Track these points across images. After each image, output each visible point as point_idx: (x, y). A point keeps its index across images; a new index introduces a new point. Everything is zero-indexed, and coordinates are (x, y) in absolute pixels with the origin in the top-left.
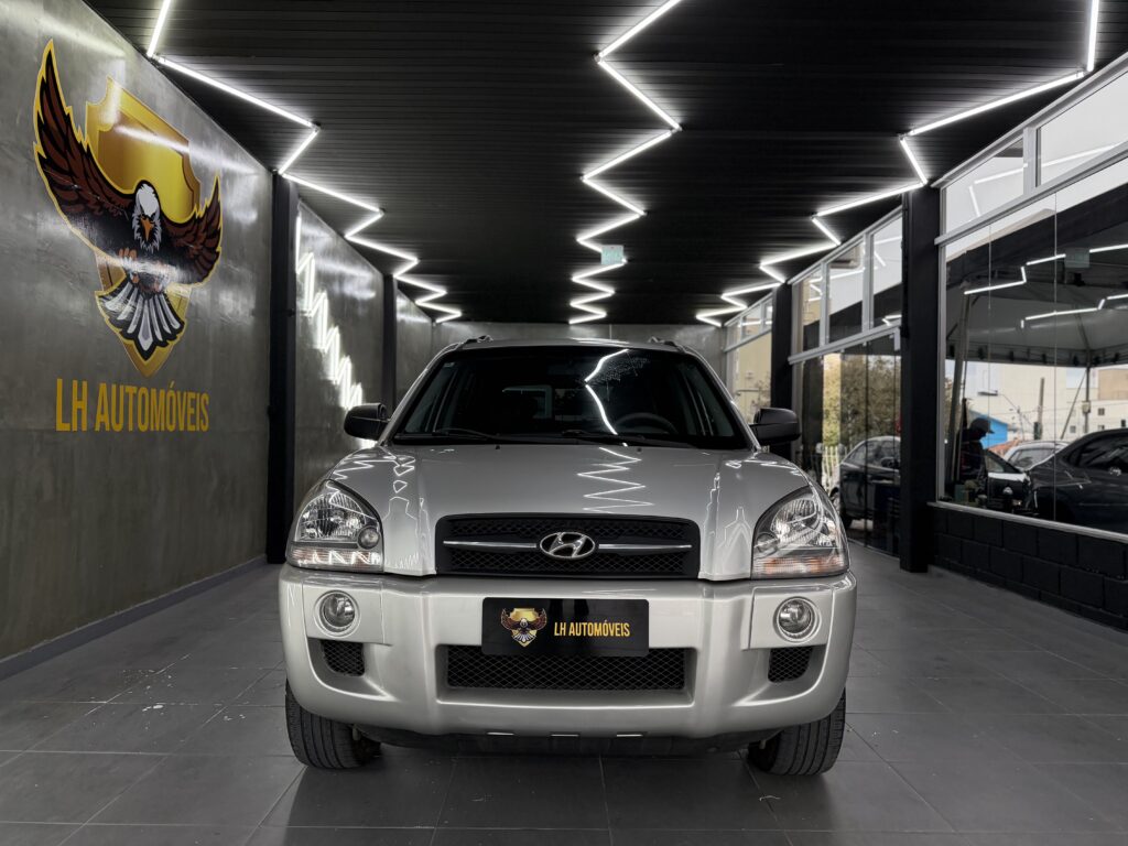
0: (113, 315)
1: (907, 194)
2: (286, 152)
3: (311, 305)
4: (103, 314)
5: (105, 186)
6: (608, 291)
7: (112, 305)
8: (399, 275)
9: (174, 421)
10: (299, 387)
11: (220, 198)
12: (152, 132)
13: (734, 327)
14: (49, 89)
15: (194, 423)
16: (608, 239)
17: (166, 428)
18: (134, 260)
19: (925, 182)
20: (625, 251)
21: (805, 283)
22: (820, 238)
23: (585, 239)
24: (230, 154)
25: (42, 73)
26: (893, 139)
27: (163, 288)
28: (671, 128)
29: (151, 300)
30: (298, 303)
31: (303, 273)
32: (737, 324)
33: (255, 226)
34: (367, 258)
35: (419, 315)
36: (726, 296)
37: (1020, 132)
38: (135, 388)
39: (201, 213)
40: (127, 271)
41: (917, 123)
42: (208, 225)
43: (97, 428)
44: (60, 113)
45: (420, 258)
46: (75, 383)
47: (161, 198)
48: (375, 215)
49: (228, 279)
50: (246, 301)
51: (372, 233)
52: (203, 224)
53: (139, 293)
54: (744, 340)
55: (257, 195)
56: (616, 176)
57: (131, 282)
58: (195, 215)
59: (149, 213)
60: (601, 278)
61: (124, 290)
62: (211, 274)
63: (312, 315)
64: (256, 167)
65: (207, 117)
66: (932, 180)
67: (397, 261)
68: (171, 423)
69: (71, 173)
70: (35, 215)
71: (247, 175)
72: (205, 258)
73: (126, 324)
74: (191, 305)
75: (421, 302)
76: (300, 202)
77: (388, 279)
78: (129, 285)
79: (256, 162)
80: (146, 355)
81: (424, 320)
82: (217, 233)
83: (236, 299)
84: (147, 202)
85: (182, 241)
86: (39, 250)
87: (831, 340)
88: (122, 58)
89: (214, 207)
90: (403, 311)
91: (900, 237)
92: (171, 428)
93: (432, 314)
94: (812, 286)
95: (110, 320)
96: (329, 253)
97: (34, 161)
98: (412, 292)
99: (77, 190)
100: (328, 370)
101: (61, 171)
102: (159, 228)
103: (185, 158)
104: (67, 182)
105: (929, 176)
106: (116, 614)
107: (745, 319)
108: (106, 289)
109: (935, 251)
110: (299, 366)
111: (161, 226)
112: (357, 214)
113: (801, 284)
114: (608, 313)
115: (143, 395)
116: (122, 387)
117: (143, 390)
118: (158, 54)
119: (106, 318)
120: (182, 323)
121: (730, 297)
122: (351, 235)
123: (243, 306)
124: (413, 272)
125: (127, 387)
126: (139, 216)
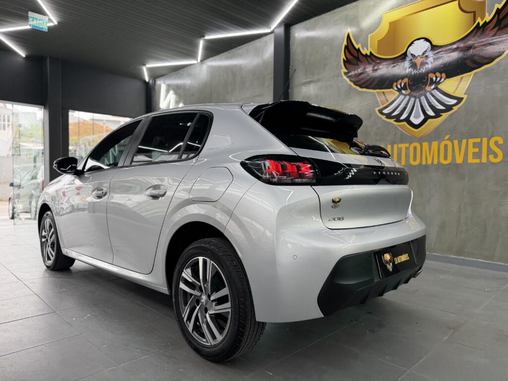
4: (381, 116)
9: (449, 158)
15: (478, 158)
17: (439, 162)
25: (345, 43)
29: (423, 98)
38: (408, 144)
39: (487, 19)
53: (410, 97)
57: (403, 94)
58: (479, 23)
59: (420, 53)
68: (445, 159)
73: (399, 115)
78: (402, 97)
80: (417, 126)
84: (418, 49)
89: (507, 6)
92: (445, 162)
95: (386, 117)
108: (383, 104)
115: (415, 148)
116: (395, 146)
117: (416, 144)
119: (384, 117)
120: (460, 100)
125: (400, 145)
126: (411, 60)
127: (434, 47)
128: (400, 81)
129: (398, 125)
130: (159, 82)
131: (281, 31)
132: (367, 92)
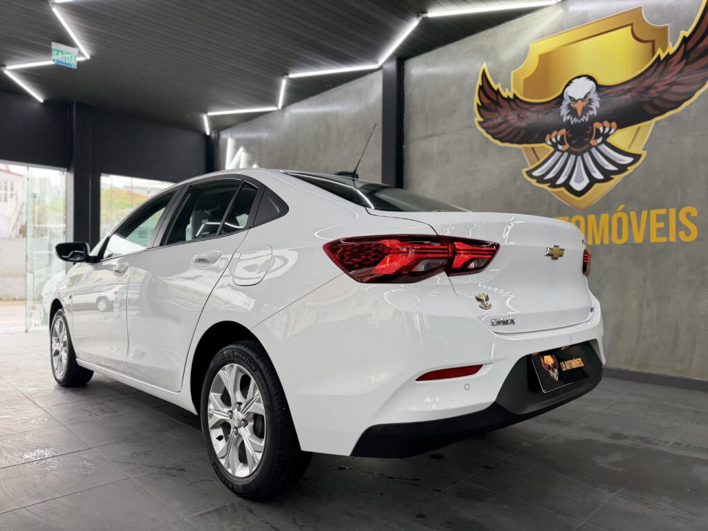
4: (530, 180)
9: (625, 237)
14: (483, 87)
15: (664, 235)
38: (568, 218)
39: (670, 50)
52: (677, 56)
53: (570, 155)
57: (560, 151)
58: (659, 56)
59: (581, 96)
61: (552, 158)
62: (700, 92)
68: (619, 238)
72: (683, 84)
73: (555, 179)
78: (558, 154)
80: (579, 194)
84: (578, 90)
89: (701, 30)
92: (619, 242)
95: (538, 182)
102: (595, 99)
111: (599, 96)
119: (534, 182)
120: (636, 157)
126: (569, 105)
127: (599, 88)
128: (555, 132)
129: (555, 193)
130: (224, 135)
131: (392, 66)
132: (510, 148)
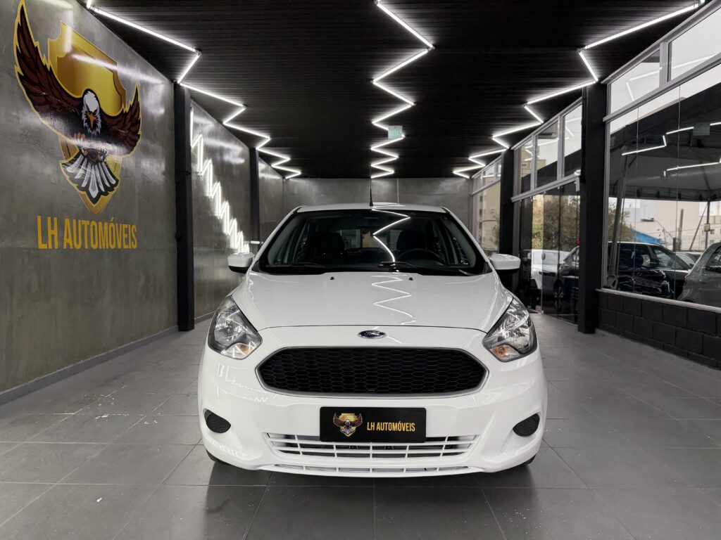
0: (72, 176)
1: (585, 88)
2: (182, 69)
3: (201, 168)
4: (65, 174)
5: (62, 92)
6: (395, 156)
7: (70, 169)
8: (259, 148)
9: (114, 243)
10: (195, 221)
11: (139, 99)
12: (92, 57)
13: (478, 179)
14: (23, 30)
15: (127, 243)
16: (392, 121)
17: (109, 247)
18: (84, 140)
19: (597, 80)
20: (404, 130)
21: (522, 150)
22: (531, 119)
23: (377, 122)
24: (145, 71)
25: (18, 20)
26: (574, 52)
27: (104, 158)
28: (428, 48)
29: (96, 166)
30: (193, 167)
31: (196, 148)
32: (480, 176)
33: (163, 117)
34: (237, 137)
35: (274, 174)
36: (471, 158)
37: (658, 45)
38: (88, 222)
39: (127, 109)
40: (79, 147)
41: (591, 40)
42: (132, 117)
43: (65, 247)
44: (31, 46)
45: (271, 137)
46: (49, 219)
47: (99, 100)
48: (241, 110)
49: (146, 152)
50: (158, 166)
51: (239, 120)
52: (128, 117)
53: (88, 162)
54: (485, 187)
55: (164, 97)
56: (393, 80)
57: (83, 154)
58: (123, 111)
59: (92, 110)
60: (390, 147)
61: (78, 160)
62: (135, 148)
63: (203, 174)
64: (162, 79)
65: (128, 47)
66: (601, 79)
67: (259, 139)
68: (112, 244)
69: (40, 85)
70: (18, 111)
71: (157, 84)
72: (131, 139)
73: (81, 181)
74: (122, 168)
75: (275, 165)
76: (192, 101)
77: (252, 150)
78: (81, 157)
79: (162, 75)
80: (95, 200)
81: (277, 177)
82: (138, 122)
83: (152, 165)
84: (91, 103)
85: (114, 128)
86: (21, 135)
87: (538, 186)
88: (71, 9)
89: (135, 106)
90: (263, 171)
91: (581, 118)
92: (113, 247)
93: (283, 174)
94: (527, 150)
95: (70, 179)
96: (213, 134)
97: (16, 78)
98: (268, 159)
99: (45, 96)
100: (214, 210)
101: (34, 84)
102: (100, 120)
103: (115, 73)
104: (38, 91)
105: (599, 76)
106: (82, 361)
107: (484, 173)
108: (66, 159)
109: (604, 126)
110: (195, 207)
111: (101, 118)
112: (229, 108)
113: (520, 149)
114: (395, 171)
115: (94, 227)
116: (79, 221)
117: (94, 223)
118: (93, 6)
119: (68, 177)
120: (117, 181)
121: (473, 159)
122: (226, 122)
123: (157, 169)
124: (268, 146)
125: (83, 221)
126: (86, 112)
127: (101, 110)
128: (79, 134)
129: (81, 195)
